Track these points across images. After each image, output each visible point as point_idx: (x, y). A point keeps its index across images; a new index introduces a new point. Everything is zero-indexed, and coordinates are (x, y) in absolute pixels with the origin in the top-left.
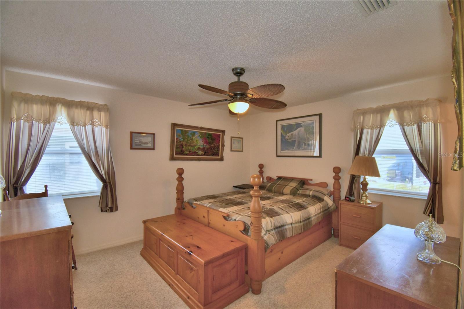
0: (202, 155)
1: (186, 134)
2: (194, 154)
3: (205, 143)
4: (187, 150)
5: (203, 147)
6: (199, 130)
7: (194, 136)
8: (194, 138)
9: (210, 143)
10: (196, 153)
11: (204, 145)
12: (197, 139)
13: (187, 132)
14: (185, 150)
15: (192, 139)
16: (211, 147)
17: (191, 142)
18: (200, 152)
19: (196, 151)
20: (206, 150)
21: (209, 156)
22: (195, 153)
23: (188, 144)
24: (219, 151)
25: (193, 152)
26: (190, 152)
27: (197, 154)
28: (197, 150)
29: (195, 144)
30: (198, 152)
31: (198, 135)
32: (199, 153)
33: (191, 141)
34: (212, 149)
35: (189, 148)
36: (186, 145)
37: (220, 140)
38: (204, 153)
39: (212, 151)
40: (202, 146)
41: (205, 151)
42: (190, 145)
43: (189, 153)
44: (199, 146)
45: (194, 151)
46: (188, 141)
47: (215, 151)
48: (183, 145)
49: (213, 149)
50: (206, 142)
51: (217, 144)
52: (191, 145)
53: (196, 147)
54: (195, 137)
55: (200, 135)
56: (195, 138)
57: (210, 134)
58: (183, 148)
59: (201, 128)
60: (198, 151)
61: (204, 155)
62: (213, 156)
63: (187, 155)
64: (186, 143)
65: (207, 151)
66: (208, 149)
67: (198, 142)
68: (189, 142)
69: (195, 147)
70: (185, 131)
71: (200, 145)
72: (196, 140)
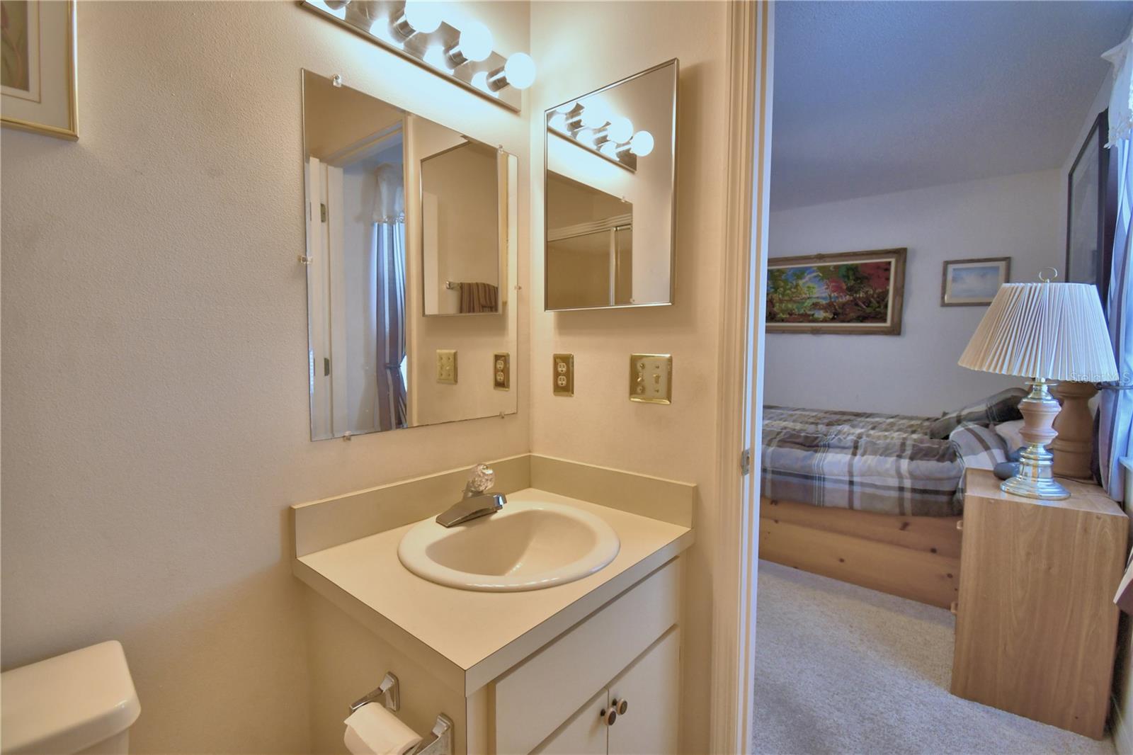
0: (825, 320)
1: (780, 276)
2: (801, 320)
3: (834, 291)
4: (783, 311)
5: (828, 301)
6: (815, 262)
7: (801, 279)
8: (801, 282)
9: (851, 290)
10: (809, 315)
11: (830, 296)
12: (811, 285)
13: (783, 273)
14: (777, 311)
15: (797, 285)
16: (855, 299)
17: (793, 293)
18: (821, 314)
19: (809, 313)
20: (837, 307)
21: (849, 322)
22: (806, 318)
23: (786, 298)
24: (886, 306)
25: (799, 315)
26: (791, 314)
27: (811, 317)
28: (810, 310)
29: (804, 296)
30: (813, 315)
31: (815, 274)
32: (816, 316)
33: (793, 290)
34: (857, 305)
35: (790, 306)
36: (781, 301)
37: (888, 279)
38: (831, 316)
39: (859, 310)
40: (824, 298)
41: (836, 309)
42: (791, 300)
43: (788, 316)
44: (815, 301)
45: (802, 311)
46: (785, 290)
47: (869, 310)
48: (774, 301)
49: (864, 303)
50: (838, 289)
51: (879, 290)
52: (794, 299)
53: (808, 303)
54: (804, 281)
55: (821, 275)
56: (804, 283)
57: (849, 268)
58: (773, 307)
59: (821, 257)
60: (812, 313)
61: (833, 320)
62: (862, 321)
63: (783, 321)
64: (780, 296)
65: (840, 311)
66: (843, 305)
67: (815, 291)
68: (788, 293)
69: (804, 303)
70: (778, 270)
71: (818, 298)
72: (808, 287)
